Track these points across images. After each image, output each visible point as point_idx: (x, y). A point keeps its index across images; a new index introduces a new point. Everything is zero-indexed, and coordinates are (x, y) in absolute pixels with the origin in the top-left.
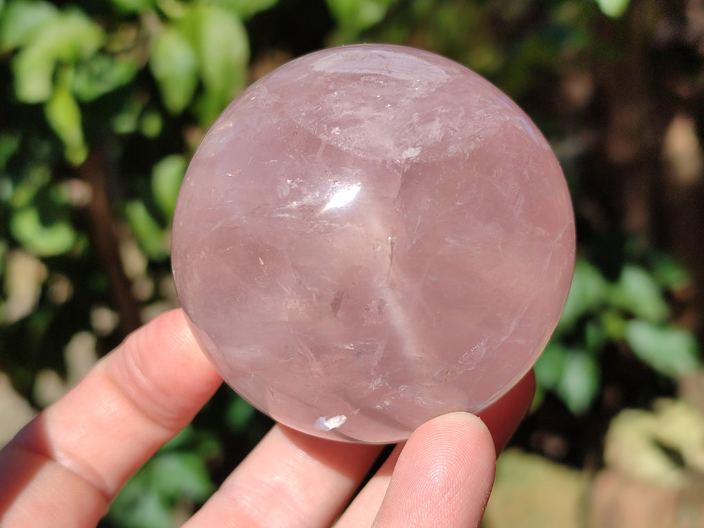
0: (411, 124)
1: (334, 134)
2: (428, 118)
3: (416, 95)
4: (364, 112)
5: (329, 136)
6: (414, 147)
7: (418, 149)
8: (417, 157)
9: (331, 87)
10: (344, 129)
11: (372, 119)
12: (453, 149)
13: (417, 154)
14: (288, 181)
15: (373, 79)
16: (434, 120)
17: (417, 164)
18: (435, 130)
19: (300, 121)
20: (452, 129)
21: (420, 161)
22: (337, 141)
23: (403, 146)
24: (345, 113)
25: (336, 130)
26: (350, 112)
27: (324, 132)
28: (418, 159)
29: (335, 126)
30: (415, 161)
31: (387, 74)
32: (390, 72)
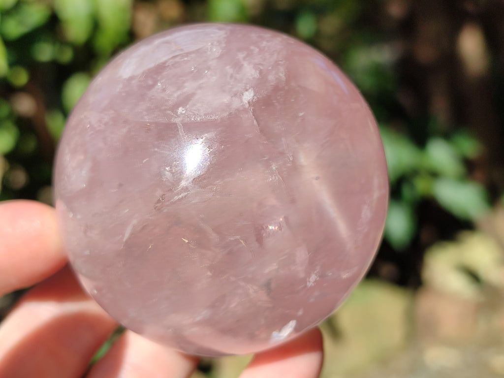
0: (232, 76)
1: (181, 114)
2: (238, 66)
3: (217, 55)
4: (189, 86)
5: (178, 116)
6: (247, 90)
7: (250, 90)
8: (254, 96)
9: (150, 82)
10: (186, 106)
11: (200, 88)
12: (271, 77)
13: (252, 94)
14: (167, 169)
15: (177, 59)
16: (242, 65)
17: (258, 102)
18: (249, 72)
19: (147, 119)
20: (260, 64)
21: (258, 98)
22: (188, 117)
23: (238, 95)
24: (176, 95)
25: (180, 110)
26: (179, 93)
27: (172, 116)
28: (255, 98)
29: (178, 108)
30: (254, 101)
31: (181, 53)
32: (182, 50)
